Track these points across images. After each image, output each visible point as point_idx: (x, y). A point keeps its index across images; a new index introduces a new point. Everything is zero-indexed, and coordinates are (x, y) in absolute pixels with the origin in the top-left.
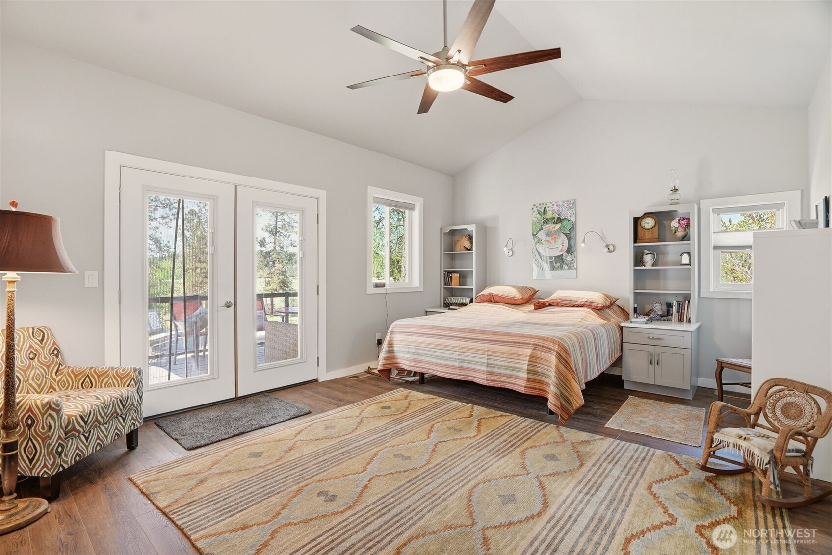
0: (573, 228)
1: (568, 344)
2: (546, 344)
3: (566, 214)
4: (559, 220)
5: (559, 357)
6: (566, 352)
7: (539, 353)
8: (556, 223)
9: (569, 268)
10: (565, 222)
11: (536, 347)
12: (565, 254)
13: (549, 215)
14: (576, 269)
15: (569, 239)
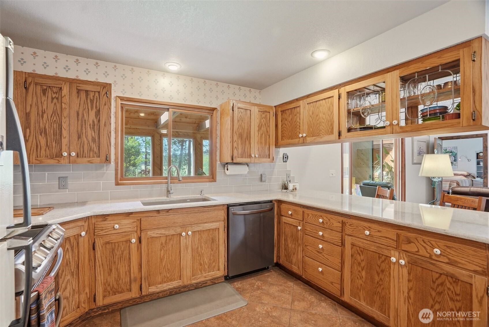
0: (456, 154)
1: (459, 181)
2: (453, 181)
3: (453, 150)
4: (451, 152)
5: (457, 183)
6: (458, 182)
7: (451, 183)
8: (450, 153)
9: (455, 165)
10: (453, 153)
11: (451, 182)
12: (453, 162)
13: (448, 150)
14: (457, 166)
15: (455, 158)
